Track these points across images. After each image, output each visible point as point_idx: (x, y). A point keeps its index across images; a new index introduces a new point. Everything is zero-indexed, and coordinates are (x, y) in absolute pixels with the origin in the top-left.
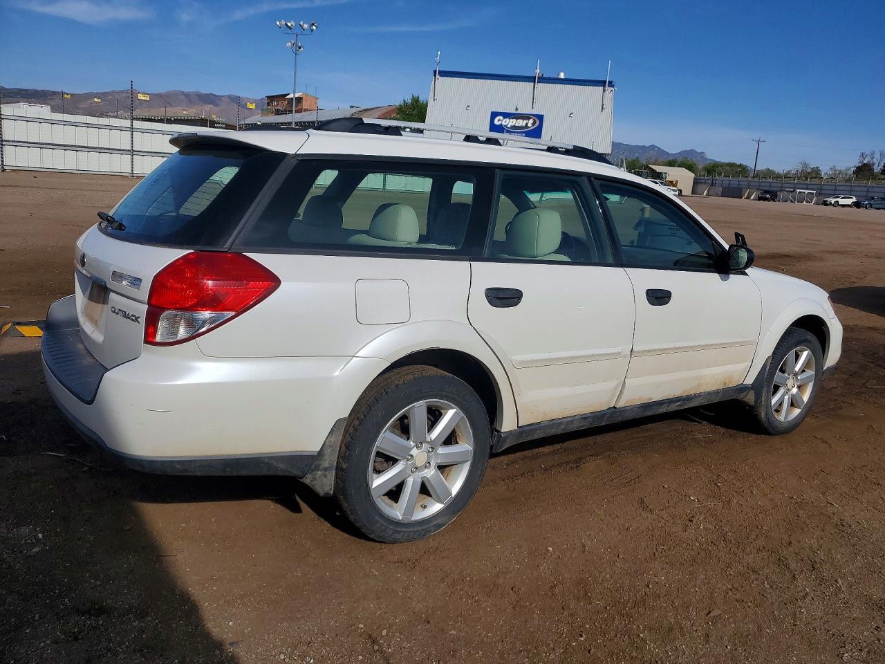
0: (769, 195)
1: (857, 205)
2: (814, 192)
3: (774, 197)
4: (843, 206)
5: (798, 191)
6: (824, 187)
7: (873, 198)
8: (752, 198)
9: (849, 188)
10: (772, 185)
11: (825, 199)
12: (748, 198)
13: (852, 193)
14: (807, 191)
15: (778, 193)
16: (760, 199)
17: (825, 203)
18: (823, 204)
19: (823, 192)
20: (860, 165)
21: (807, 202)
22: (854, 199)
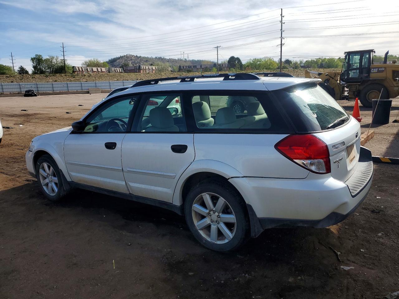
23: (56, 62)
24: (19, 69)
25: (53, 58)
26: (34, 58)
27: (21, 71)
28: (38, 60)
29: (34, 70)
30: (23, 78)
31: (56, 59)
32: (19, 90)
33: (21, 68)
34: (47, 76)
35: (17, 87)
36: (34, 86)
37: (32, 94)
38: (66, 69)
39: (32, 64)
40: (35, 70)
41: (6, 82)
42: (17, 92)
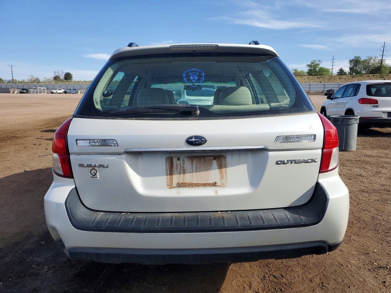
0: (24, 91)
1: (65, 92)
2: (45, 88)
3: (27, 92)
4: (59, 93)
5: (38, 88)
6: (48, 86)
7: (70, 89)
8: (16, 93)
9: (59, 86)
10: (24, 86)
11: (52, 91)
12: (13, 93)
13: (61, 88)
14: (42, 88)
15: (29, 90)
16: (21, 93)
17: (52, 93)
18: (51, 93)
19: (49, 88)
20: (55, 76)
21: (43, 93)
22: (63, 90)
23: (373, 63)
24: (339, 71)
25: (371, 58)
26: (352, 60)
27: (340, 73)
28: (355, 62)
29: (349, 71)
30: (331, 79)
31: (374, 60)
32: (323, 89)
33: (341, 71)
34: (354, 77)
35: (321, 87)
36: (336, 86)
37: (332, 93)
38: (383, 69)
39: (349, 65)
40: (351, 71)
41: (316, 82)
42: (321, 92)
